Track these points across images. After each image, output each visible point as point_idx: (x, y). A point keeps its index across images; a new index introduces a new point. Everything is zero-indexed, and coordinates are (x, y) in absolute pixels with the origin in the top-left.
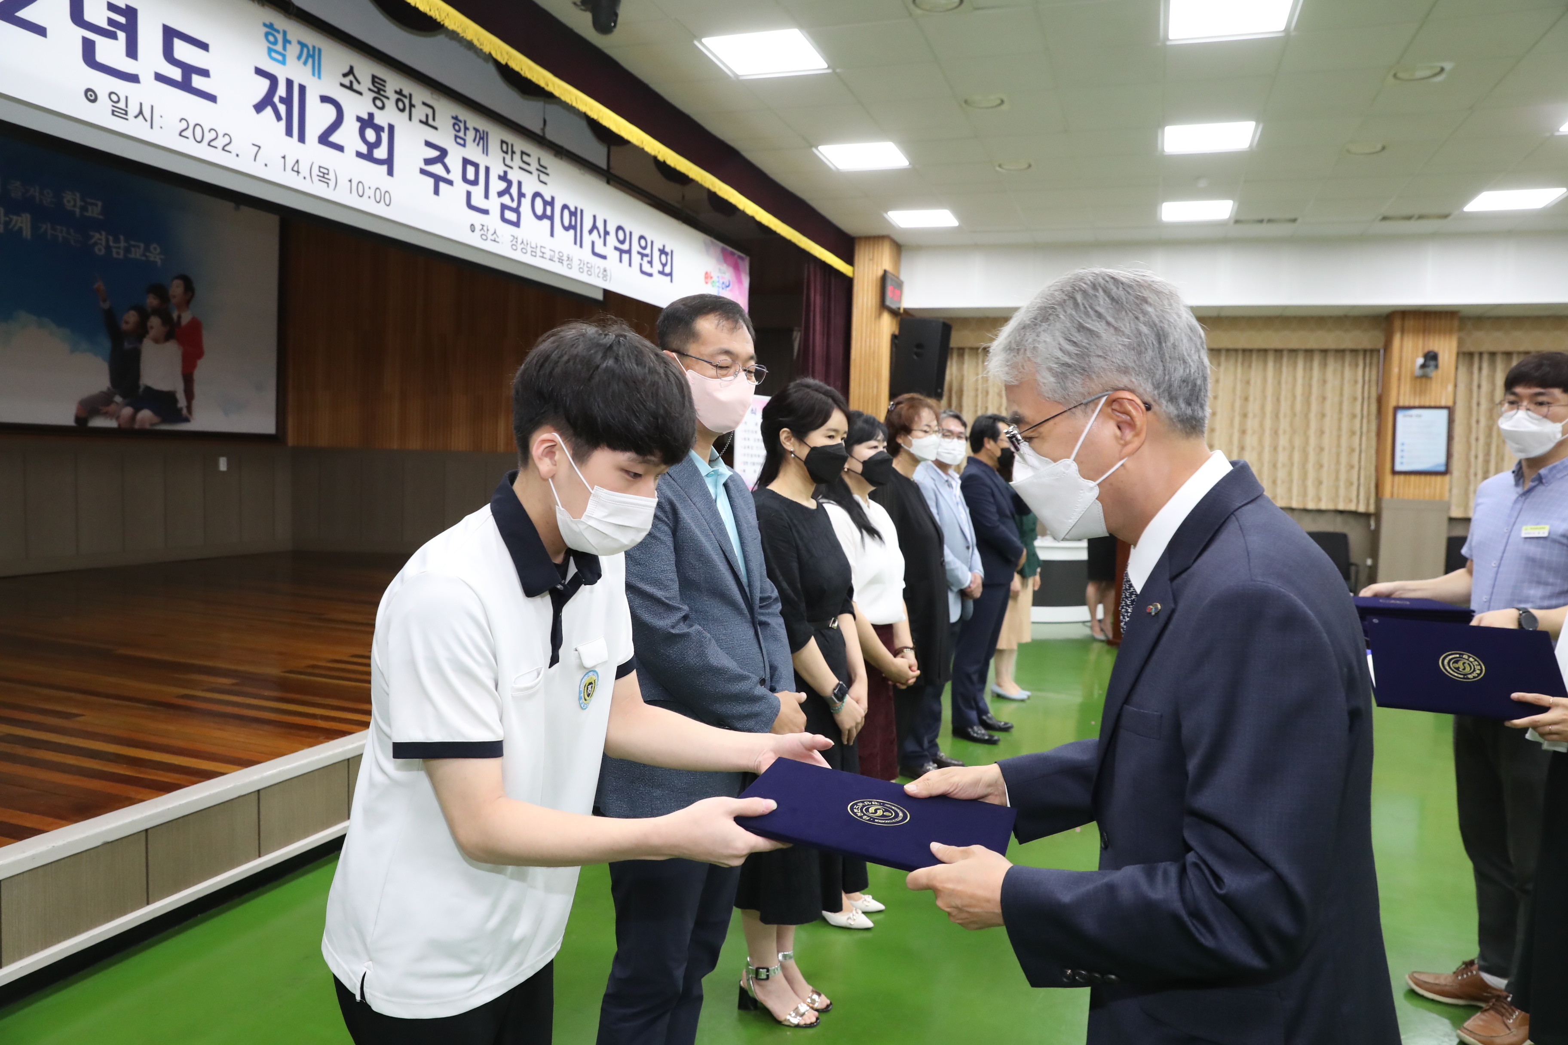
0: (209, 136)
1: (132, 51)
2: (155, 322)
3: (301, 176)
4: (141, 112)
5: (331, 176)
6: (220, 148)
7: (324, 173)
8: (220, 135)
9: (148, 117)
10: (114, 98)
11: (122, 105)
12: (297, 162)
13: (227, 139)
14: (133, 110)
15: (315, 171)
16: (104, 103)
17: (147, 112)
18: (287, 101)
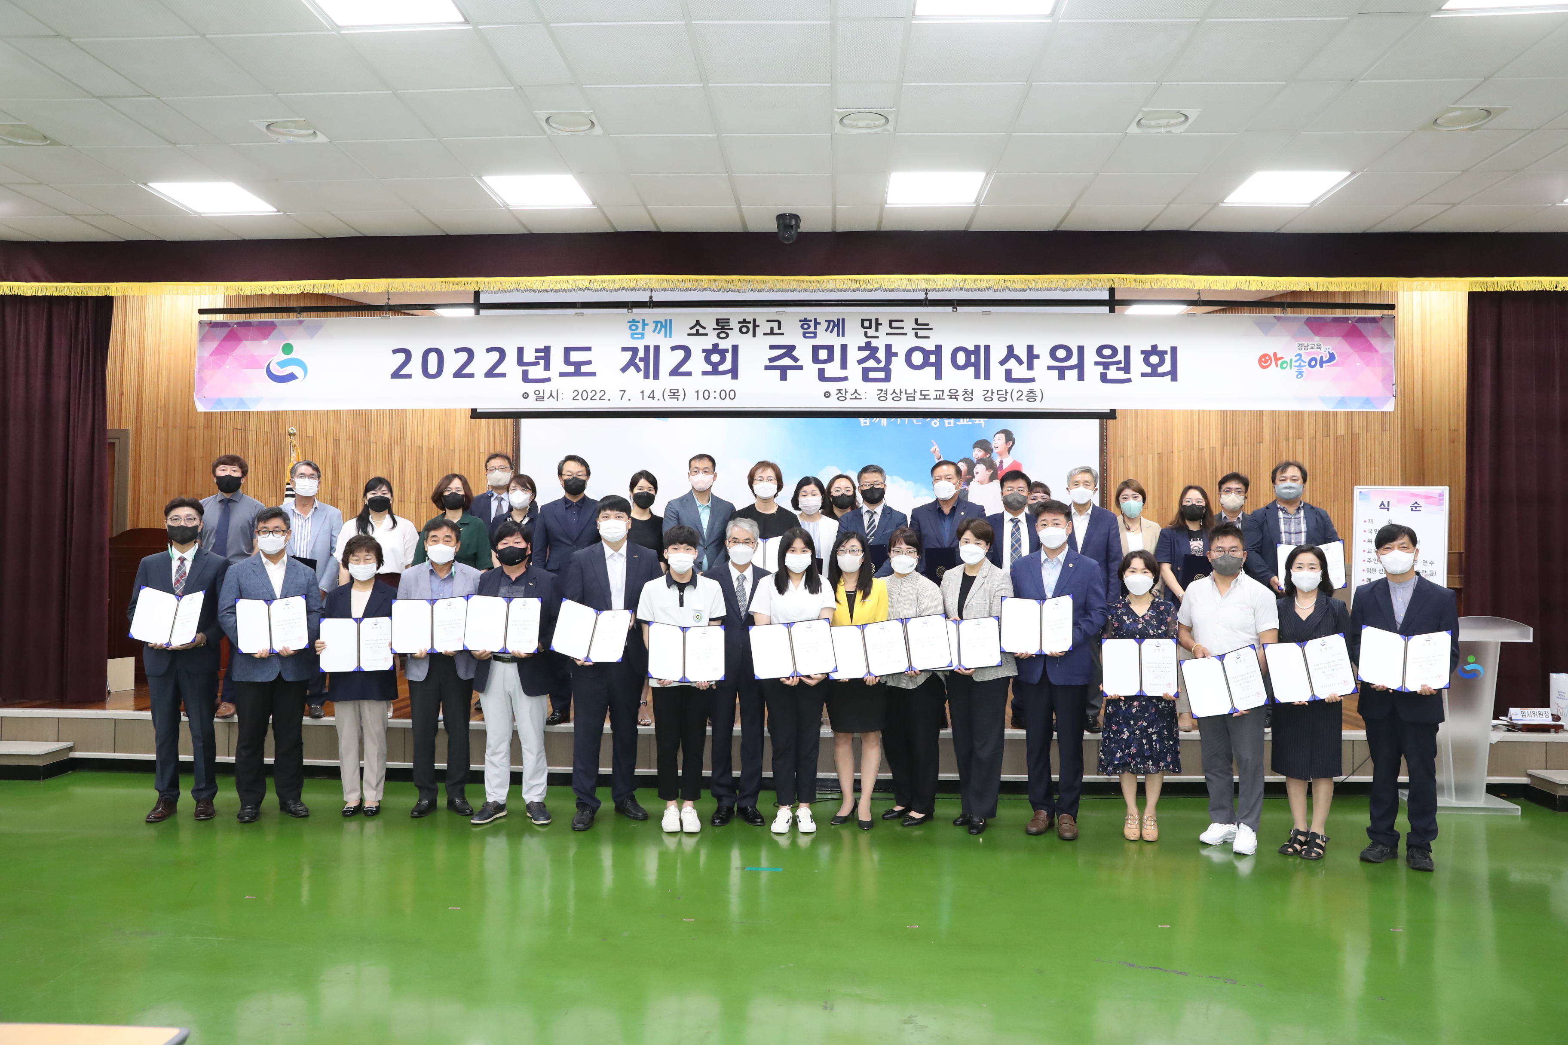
0: (590, 395)
1: (547, 367)
2: (980, 469)
3: (656, 399)
4: (551, 395)
5: (681, 393)
6: (598, 399)
7: (674, 393)
8: (598, 392)
9: (555, 397)
10: (537, 393)
11: (541, 395)
12: (653, 391)
13: (602, 393)
14: (547, 395)
15: (667, 393)
16: (532, 397)
17: (554, 395)
18: (646, 359)
